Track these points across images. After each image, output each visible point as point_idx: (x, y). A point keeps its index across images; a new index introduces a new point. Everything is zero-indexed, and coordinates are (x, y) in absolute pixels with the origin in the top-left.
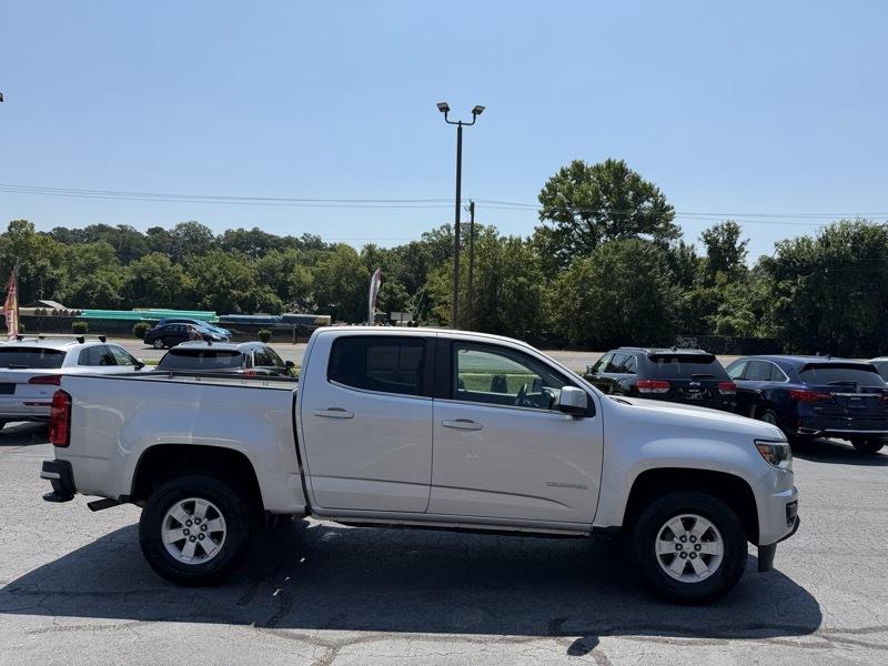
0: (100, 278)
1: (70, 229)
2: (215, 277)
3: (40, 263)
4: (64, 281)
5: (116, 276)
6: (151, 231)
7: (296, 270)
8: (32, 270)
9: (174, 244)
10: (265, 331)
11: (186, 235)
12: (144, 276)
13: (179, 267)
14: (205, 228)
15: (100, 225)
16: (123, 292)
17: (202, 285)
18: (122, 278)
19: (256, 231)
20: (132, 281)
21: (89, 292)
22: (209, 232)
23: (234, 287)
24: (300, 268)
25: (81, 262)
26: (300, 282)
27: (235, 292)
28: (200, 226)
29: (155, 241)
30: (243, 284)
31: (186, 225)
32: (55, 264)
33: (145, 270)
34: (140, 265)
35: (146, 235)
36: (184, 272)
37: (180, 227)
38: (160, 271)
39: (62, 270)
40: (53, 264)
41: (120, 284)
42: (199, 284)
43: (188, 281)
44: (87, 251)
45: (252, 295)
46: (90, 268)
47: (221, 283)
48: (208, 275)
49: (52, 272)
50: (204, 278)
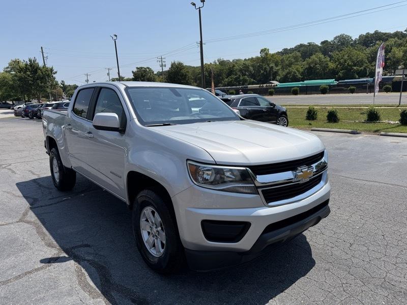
0: (293, 69)
1: (289, 48)
2: (345, 61)
3: (271, 65)
4: (280, 72)
5: (299, 67)
6: (322, 43)
7: (393, 51)
8: (268, 69)
9: (332, 47)
10: (352, 87)
11: (339, 42)
12: (312, 66)
13: (328, 59)
14: (348, 36)
15: (301, 45)
16: (302, 74)
17: (339, 66)
18: (302, 68)
19: (376, 33)
20: (306, 68)
21: (289, 75)
22: (351, 38)
23: (355, 65)
24: (394, 49)
25: (287, 62)
26: (394, 57)
27: (355, 68)
28: (346, 35)
29: (324, 47)
30: (360, 63)
31: (339, 37)
32: (277, 65)
33: (312, 62)
34: (310, 60)
35: (320, 45)
36: (330, 61)
37: (335, 38)
38: (318, 62)
39: (280, 67)
40: (276, 65)
41: (301, 70)
42: (337, 67)
43: (332, 65)
44: (289, 57)
45: (365, 68)
46: (290, 65)
47: (348, 64)
48: (342, 61)
49: (275, 69)
50: (340, 63)
